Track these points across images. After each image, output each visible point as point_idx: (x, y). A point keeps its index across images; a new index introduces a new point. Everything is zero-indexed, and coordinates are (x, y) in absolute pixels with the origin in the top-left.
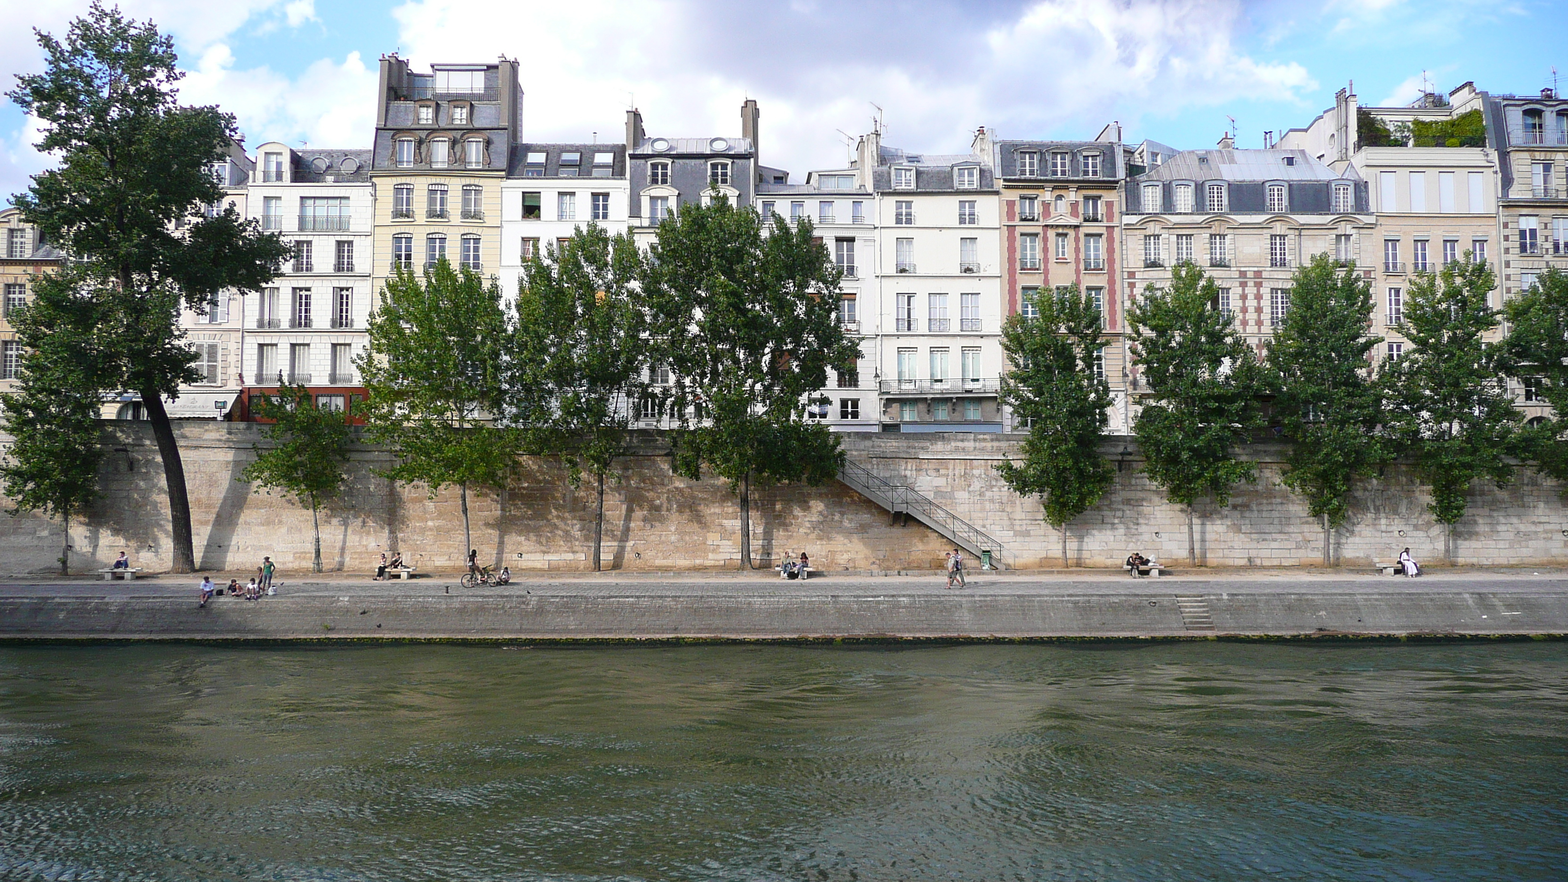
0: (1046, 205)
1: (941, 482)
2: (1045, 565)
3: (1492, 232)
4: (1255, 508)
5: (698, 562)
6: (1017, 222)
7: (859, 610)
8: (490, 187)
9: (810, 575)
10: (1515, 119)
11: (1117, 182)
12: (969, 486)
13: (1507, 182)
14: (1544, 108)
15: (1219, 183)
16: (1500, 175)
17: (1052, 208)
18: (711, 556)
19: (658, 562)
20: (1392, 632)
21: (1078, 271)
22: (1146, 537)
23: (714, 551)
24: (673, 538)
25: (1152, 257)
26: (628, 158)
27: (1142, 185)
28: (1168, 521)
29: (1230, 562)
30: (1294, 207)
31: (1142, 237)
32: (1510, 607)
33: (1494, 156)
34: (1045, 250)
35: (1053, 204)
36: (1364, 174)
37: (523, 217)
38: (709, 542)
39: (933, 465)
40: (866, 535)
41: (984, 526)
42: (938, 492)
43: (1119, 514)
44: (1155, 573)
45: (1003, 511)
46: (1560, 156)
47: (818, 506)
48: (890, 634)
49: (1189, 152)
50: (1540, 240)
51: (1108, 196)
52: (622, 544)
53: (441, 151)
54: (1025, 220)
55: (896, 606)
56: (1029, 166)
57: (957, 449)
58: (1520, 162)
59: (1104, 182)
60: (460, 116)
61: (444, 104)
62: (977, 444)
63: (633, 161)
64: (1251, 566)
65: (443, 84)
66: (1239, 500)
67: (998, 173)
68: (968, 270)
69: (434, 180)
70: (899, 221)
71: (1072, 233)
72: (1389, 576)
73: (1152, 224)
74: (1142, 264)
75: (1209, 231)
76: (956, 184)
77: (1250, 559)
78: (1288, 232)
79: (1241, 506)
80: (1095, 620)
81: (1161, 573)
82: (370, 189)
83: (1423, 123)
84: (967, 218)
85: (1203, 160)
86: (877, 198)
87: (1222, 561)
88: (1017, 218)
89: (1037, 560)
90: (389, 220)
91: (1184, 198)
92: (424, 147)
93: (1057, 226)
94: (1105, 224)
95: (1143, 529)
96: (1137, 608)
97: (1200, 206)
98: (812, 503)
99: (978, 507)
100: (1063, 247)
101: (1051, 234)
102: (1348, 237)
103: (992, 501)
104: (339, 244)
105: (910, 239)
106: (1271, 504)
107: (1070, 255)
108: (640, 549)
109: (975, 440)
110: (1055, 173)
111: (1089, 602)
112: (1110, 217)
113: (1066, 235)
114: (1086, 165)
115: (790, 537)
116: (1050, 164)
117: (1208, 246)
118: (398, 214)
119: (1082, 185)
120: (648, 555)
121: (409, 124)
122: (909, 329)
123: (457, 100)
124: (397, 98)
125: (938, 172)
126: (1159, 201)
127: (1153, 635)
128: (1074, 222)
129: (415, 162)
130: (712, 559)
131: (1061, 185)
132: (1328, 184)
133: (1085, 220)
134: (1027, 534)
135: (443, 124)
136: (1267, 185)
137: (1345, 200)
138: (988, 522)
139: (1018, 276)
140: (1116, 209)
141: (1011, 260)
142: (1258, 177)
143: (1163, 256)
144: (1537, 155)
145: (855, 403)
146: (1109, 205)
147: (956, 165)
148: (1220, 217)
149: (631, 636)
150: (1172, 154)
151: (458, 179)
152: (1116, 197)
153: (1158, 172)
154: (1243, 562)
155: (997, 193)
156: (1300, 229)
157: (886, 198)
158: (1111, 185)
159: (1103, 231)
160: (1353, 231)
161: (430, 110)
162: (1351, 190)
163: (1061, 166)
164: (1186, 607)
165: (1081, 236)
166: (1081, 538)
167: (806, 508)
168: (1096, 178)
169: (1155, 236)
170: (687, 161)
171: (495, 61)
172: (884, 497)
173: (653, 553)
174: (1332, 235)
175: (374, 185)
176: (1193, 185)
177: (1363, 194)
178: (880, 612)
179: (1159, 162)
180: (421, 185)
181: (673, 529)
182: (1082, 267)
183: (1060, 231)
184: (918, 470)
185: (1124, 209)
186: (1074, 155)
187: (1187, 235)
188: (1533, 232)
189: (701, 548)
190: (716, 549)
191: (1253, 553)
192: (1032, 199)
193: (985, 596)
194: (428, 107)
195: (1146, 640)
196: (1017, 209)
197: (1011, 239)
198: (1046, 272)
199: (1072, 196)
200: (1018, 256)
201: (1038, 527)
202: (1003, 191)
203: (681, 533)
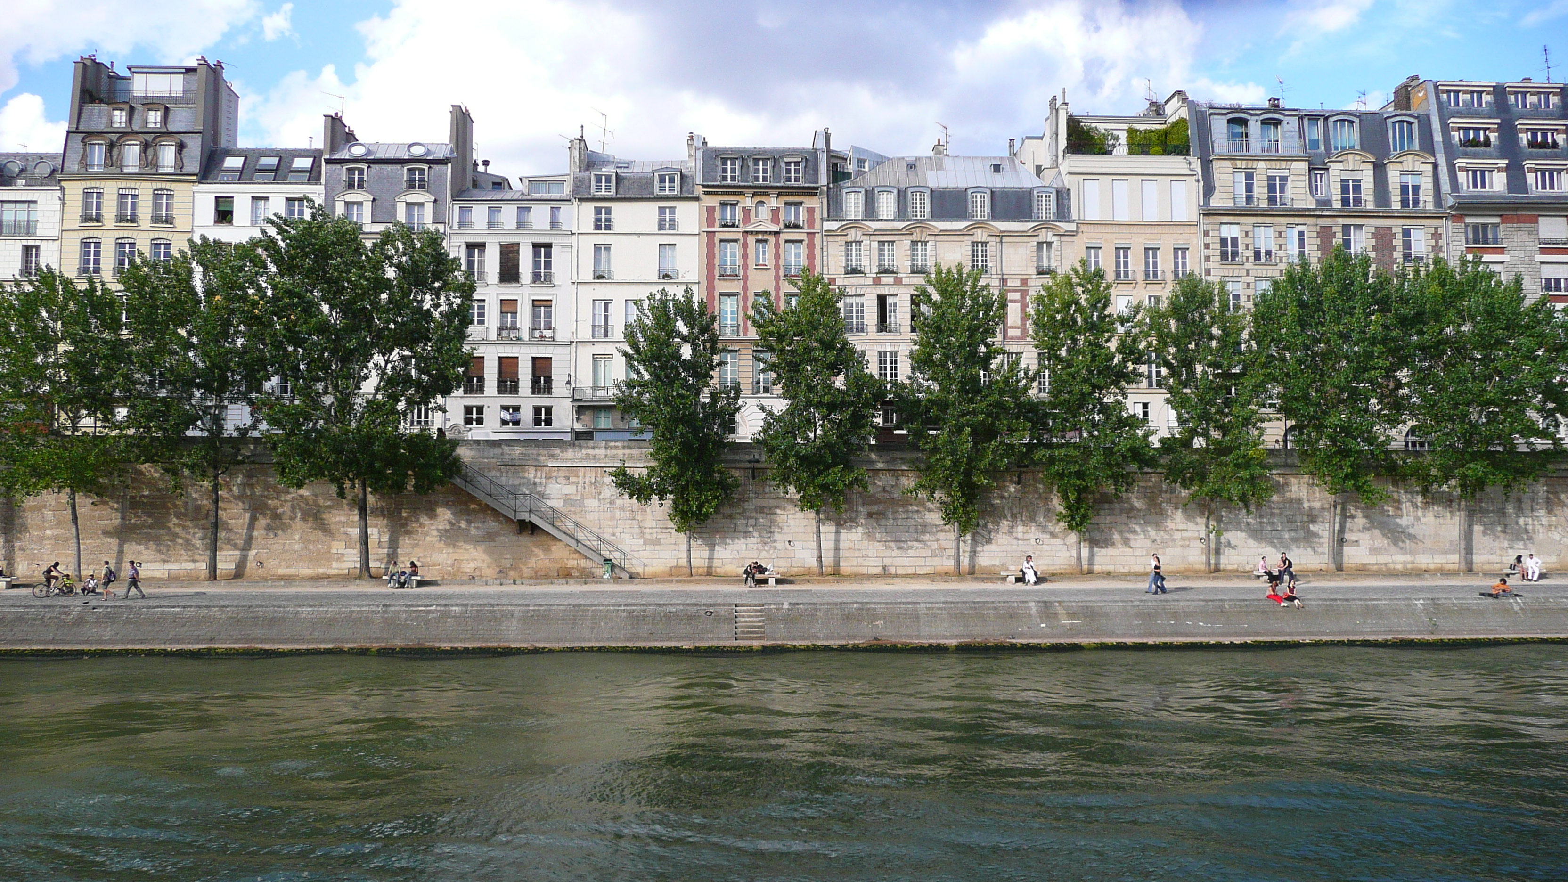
0: (746, 211)
1: (570, 490)
2: (673, 575)
3: (1194, 240)
4: (890, 516)
5: (321, 571)
6: (716, 228)
7: (407, 619)
8: (181, 191)
9: (421, 584)
10: (1219, 127)
11: (817, 188)
12: (600, 493)
13: (1209, 190)
14: (1249, 117)
15: (921, 189)
16: (1202, 183)
17: (753, 214)
18: (335, 564)
19: (281, 571)
20: (942, 642)
21: (777, 278)
22: (778, 545)
23: (338, 560)
24: (297, 547)
25: (854, 264)
26: (323, 163)
27: (844, 191)
28: (802, 530)
29: (864, 571)
30: (995, 215)
31: (843, 243)
32: (1072, 615)
33: (1197, 164)
34: (745, 256)
35: (753, 210)
36: (1069, 182)
37: (215, 222)
38: (334, 551)
39: (563, 473)
40: (492, 544)
41: (613, 535)
42: (567, 500)
43: (751, 522)
44: (772, 581)
45: (634, 519)
46: (1261, 165)
47: (445, 515)
48: (428, 644)
49: (899, 159)
50: (1241, 248)
51: (810, 202)
52: (244, 553)
53: (132, 153)
54: (725, 226)
55: (445, 615)
56: (733, 172)
57: (588, 457)
58: (1222, 171)
59: (804, 188)
60: (154, 118)
61: (139, 108)
62: (609, 452)
63: (329, 166)
64: (885, 574)
65: (140, 86)
66: (875, 508)
67: (699, 180)
68: (666, 276)
69: (124, 184)
70: (598, 227)
71: (772, 239)
72: (1010, 585)
73: (853, 230)
74: (842, 271)
75: (911, 238)
76: (657, 191)
77: (884, 568)
78: (989, 239)
79: (876, 513)
80: (645, 629)
81: (778, 582)
82: (59, 193)
83: (1137, 131)
84: (666, 223)
85: (911, 166)
86: (576, 203)
87: (855, 570)
88: (717, 224)
89: (667, 569)
90: (76, 224)
91: (887, 205)
92: (115, 152)
93: (757, 232)
94: (806, 230)
95: (777, 536)
96: (691, 618)
97: (902, 213)
98: (440, 510)
99: (608, 515)
100: (764, 254)
101: (751, 240)
102: (1049, 244)
103: (622, 509)
104: (27, 249)
105: (608, 247)
106: (907, 511)
107: (770, 262)
108: (263, 558)
109: (606, 448)
110: (757, 179)
111: (645, 611)
112: (811, 222)
113: (766, 241)
114: (789, 171)
115: (417, 545)
116: (751, 169)
117: (909, 252)
118: (86, 218)
119: (783, 191)
120: (271, 564)
121: (102, 127)
122: (606, 335)
123: (151, 103)
124: (92, 101)
125: (640, 178)
126: (861, 208)
127: (697, 645)
128: (774, 228)
129: (106, 165)
130: (336, 568)
131: (761, 191)
132: (1030, 192)
133: (787, 226)
134: (657, 542)
135: (136, 127)
136: (969, 191)
137: (1047, 207)
138: (617, 531)
139: (716, 282)
140: (817, 216)
141: (710, 266)
142: (962, 184)
143: (865, 262)
144: (1239, 164)
145: (549, 411)
146: (811, 211)
147: (657, 171)
148: (921, 224)
149: (163, 647)
150: (880, 161)
151: (148, 184)
152: (817, 203)
153: (864, 178)
154: (878, 570)
155: (697, 199)
156: (1001, 236)
157: (584, 203)
158: (811, 192)
159: (804, 237)
160: (1055, 239)
161: (124, 113)
162: (1053, 197)
163: (762, 173)
164: (743, 617)
165: (782, 242)
166: (712, 547)
167: (433, 516)
168: (796, 184)
169: (856, 242)
170: (384, 166)
171: (193, 63)
172: (505, 505)
173: (277, 562)
174: (1034, 242)
175: (62, 189)
176: (895, 191)
177: (1066, 202)
178: (428, 622)
179: (867, 169)
180: (111, 189)
181: (297, 537)
182: (782, 273)
183: (760, 237)
184: (548, 478)
185: (825, 215)
186: (775, 161)
187: (889, 242)
188: (1235, 240)
189: (327, 557)
190: (340, 558)
191: (887, 562)
192: (734, 205)
193: (541, 605)
194: (121, 110)
195: (688, 651)
196: (717, 215)
197: (710, 246)
198: (745, 278)
199: (772, 202)
200: (717, 262)
201: (668, 536)
202: (702, 196)
203: (305, 541)
